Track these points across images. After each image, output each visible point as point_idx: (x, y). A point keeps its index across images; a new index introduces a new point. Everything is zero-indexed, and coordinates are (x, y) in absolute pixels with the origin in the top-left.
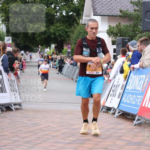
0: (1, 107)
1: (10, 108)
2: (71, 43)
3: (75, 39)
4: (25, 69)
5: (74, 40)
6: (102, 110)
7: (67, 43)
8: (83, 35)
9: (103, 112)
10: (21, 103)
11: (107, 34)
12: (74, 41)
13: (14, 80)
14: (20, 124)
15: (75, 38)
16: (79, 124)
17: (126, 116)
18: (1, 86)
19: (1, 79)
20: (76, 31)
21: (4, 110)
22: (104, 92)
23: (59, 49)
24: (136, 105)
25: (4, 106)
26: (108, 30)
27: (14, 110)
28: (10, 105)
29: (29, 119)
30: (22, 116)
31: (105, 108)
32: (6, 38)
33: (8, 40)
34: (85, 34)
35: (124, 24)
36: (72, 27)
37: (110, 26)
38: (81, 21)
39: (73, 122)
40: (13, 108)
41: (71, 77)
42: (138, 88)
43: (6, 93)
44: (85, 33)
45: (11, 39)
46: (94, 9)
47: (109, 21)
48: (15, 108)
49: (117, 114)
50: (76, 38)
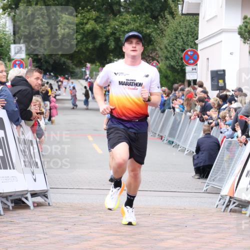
0: (4, 200)
1: (24, 203)
2: (159, 57)
3: (166, 48)
4: (56, 116)
5: (165, 51)
6: (228, 206)
7: (149, 56)
8: (185, 38)
9: (231, 211)
10: (47, 191)
12: (164, 53)
13: (31, 141)
14: (46, 238)
15: (167, 45)
16: (175, 237)
18: (2, 155)
19: (3, 138)
20: (168, 30)
21: (11, 208)
22: (233, 167)
25: (10, 198)
26: (240, 28)
27: (32, 207)
28: (22, 195)
29: (66, 226)
30: (50, 220)
31: (234, 203)
32: (13, 47)
33: (16, 51)
34: (190, 36)
36: (160, 21)
37: (245, 18)
38: (180, 6)
39: (162, 232)
40: (30, 202)
41: (158, 133)
43: (14, 168)
44: (190, 33)
45: (24, 48)
47: (244, 6)
48: (34, 203)
50: (169, 45)
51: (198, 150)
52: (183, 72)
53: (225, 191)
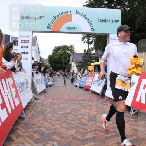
7: (66, 69)
10: (54, 84)
11: (76, 67)
17: (81, 88)
23: (64, 71)
24: (83, 85)
25: (50, 85)
29: (56, 89)
30: (54, 88)
35: (80, 64)
36: (67, 65)
37: (77, 65)
38: (69, 63)
40: (52, 86)
42: (84, 80)
43: (50, 82)
45: (51, 68)
46: (73, 60)
47: (76, 63)
49: (79, 87)
51: (72, 79)
52: (70, 71)
53: (75, 84)
